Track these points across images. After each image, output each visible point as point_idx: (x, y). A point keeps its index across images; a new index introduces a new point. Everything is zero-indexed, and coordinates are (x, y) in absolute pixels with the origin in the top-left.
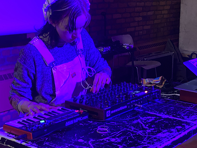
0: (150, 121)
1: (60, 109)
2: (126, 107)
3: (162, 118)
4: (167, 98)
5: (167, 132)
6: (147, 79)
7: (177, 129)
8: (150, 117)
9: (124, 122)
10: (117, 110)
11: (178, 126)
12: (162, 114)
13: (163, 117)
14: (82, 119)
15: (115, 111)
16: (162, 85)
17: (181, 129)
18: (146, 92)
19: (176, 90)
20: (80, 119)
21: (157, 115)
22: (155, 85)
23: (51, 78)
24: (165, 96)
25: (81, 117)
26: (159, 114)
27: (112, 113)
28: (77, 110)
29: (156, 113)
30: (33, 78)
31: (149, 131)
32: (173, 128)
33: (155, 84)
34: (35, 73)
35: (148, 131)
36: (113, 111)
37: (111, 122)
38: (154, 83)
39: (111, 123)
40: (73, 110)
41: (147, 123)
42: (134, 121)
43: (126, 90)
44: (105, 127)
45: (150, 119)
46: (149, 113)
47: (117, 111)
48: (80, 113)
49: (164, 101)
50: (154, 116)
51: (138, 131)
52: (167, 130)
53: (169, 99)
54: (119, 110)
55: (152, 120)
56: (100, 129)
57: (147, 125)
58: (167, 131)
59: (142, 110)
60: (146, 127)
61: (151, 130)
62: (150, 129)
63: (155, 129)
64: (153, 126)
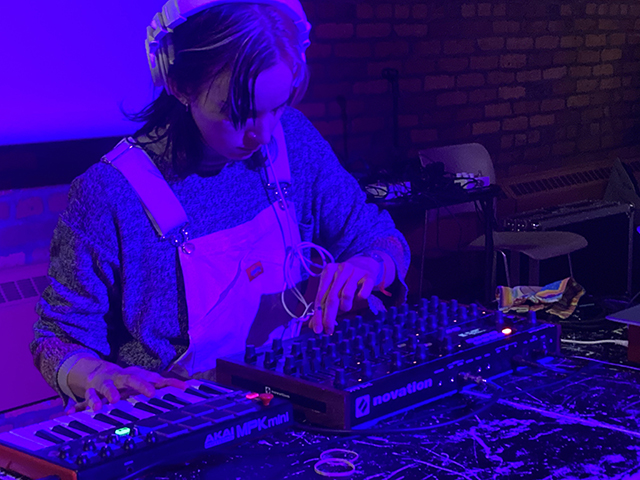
0: (514, 433)
1: (197, 388)
2: (429, 383)
3: (558, 426)
4: (583, 354)
5: (567, 474)
6: (518, 288)
7: (606, 463)
8: (514, 421)
9: (416, 436)
10: (394, 395)
11: (610, 453)
12: (560, 412)
13: (562, 422)
14: (266, 423)
15: (386, 398)
16: (567, 307)
17: (621, 464)
18: (507, 331)
19: (618, 326)
20: (259, 424)
21: (539, 413)
22: (545, 309)
23: (174, 281)
24: (579, 349)
25: (265, 418)
26: (547, 410)
27: (375, 404)
28: (254, 391)
29: (538, 406)
30: (112, 281)
31: (505, 469)
32: (593, 463)
33: (545, 304)
34: (117, 262)
35: (498, 470)
36: (379, 397)
37: (370, 438)
38: (540, 303)
39: (369, 441)
40: (239, 392)
41: (501, 443)
42: (453, 434)
43: (434, 325)
44: (348, 454)
45: (513, 427)
46: (511, 407)
47: (394, 398)
48: (261, 403)
49: (570, 364)
50: (527, 418)
51: (462, 470)
52: (571, 468)
53: (591, 356)
54: (405, 394)
55: (521, 429)
56: (329, 461)
57: (501, 451)
58: (569, 470)
59: (488, 397)
60: (496, 458)
61: (512, 469)
62: (507, 465)
63: (526, 464)
64: (518, 454)
